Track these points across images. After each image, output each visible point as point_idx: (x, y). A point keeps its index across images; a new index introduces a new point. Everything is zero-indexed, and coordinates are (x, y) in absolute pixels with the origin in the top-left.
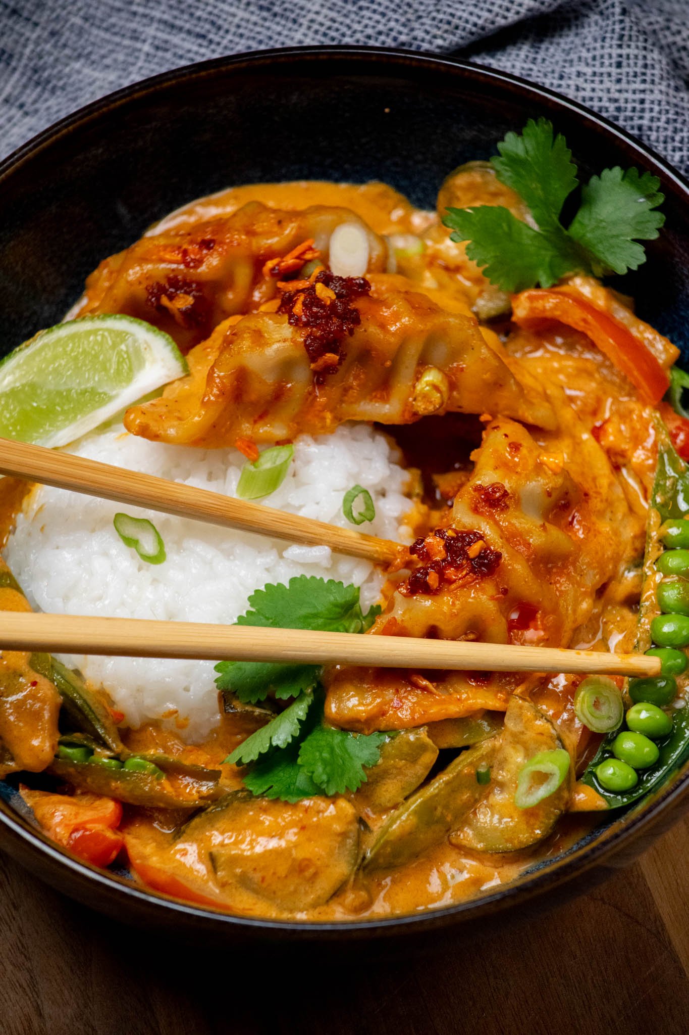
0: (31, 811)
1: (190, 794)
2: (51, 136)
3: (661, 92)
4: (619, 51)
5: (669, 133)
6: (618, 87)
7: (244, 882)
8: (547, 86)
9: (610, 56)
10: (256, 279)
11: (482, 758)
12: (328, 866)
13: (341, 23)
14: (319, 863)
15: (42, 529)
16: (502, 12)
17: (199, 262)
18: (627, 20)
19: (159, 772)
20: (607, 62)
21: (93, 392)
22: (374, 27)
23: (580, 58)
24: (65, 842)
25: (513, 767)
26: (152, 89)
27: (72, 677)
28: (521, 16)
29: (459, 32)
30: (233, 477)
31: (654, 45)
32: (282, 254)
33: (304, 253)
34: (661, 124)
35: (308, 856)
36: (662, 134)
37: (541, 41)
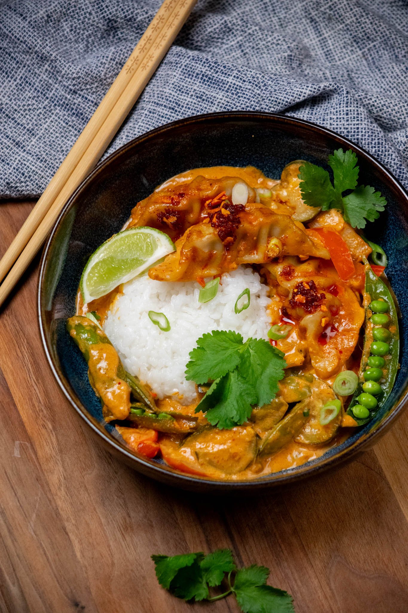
0: (121, 436)
1: (186, 427)
2: (115, 155)
3: (365, 124)
4: (347, 109)
5: (370, 141)
6: (347, 123)
7: (211, 463)
8: (318, 124)
9: (343, 111)
10: (202, 209)
11: (305, 406)
12: (244, 455)
13: (231, 103)
14: (241, 454)
15: (119, 318)
16: (297, 96)
17: (178, 203)
18: (349, 96)
19: (173, 419)
20: (342, 113)
21: (137, 260)
22: (245, 104)
23: (331, 112)
24: (136, 449)
25: (318, 409)
26: (156, 133)
27: (134, 379)
28: (306, 98)
29: (280, 105)
30: (197, 293)
31: (361, 105)
32: (213, 198)
33: (222, 197)
34: (366, 137)
35: (236, 451)
36: (367, 141)
37: (314, 106)
